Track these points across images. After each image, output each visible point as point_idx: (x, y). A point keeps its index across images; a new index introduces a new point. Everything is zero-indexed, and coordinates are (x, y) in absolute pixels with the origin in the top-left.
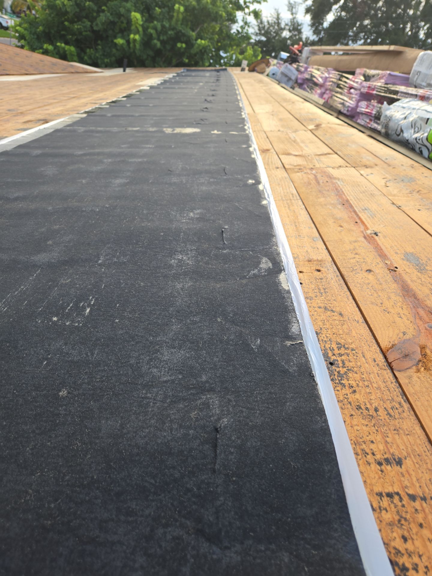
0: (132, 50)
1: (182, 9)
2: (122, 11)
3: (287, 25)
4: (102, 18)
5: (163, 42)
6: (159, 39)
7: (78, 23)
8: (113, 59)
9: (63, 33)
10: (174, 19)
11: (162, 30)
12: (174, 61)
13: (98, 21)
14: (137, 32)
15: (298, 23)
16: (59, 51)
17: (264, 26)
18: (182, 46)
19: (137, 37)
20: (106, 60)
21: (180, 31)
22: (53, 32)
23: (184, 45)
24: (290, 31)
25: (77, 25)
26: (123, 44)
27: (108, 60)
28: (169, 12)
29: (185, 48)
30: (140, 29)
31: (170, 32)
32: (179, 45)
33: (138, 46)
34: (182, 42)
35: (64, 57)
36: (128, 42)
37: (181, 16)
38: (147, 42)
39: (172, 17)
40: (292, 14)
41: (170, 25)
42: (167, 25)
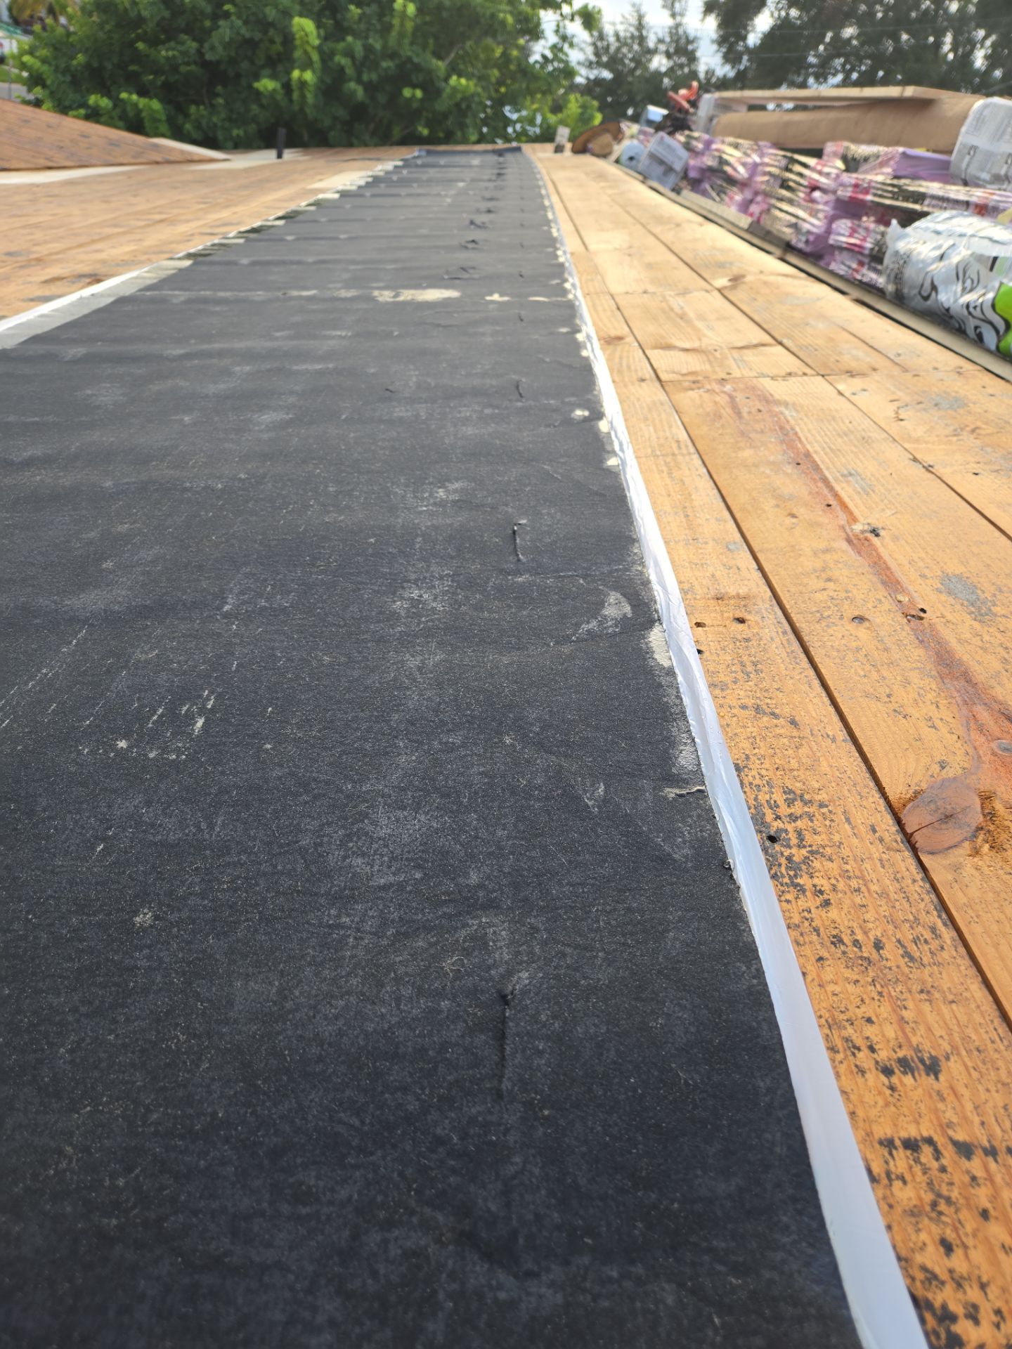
0: (296, 108)
1: (412, 8)
2: (271, 13)
3: (661, 41)
4: (225, 31)
5: (370, 88)
6: (359, 81)
7: (167, 45)
8: (253, 128)
9: (133, 68)
10: (394, 34)
11: (366, 57)
12: (397, 132)
13: (215, 38)
14: (307, 64)
15: (687, 37)
16: (124, 111)
17: (608, 46)
18: (414, 95)
19: (308, 76)
20: (235, 132)
21: (409, 59)
22: (109, 66)
23: (419, 93)
24: (668, 55)
25: (167, 50)
26: (274, 90)
27: (241, 132)
28: (381, 15)
29: (422, 100)
30: (315, 57)
31: (384, 64)
32: (407, 92)
33: (310, 98)
34: (414, 86)
35: (136, 126)
36: (287, 87)
37: (409, 26)
38: (332, 87)
39: (387, 28)
40: (673, 15)
41: (385, 46)
42: (378, 46)
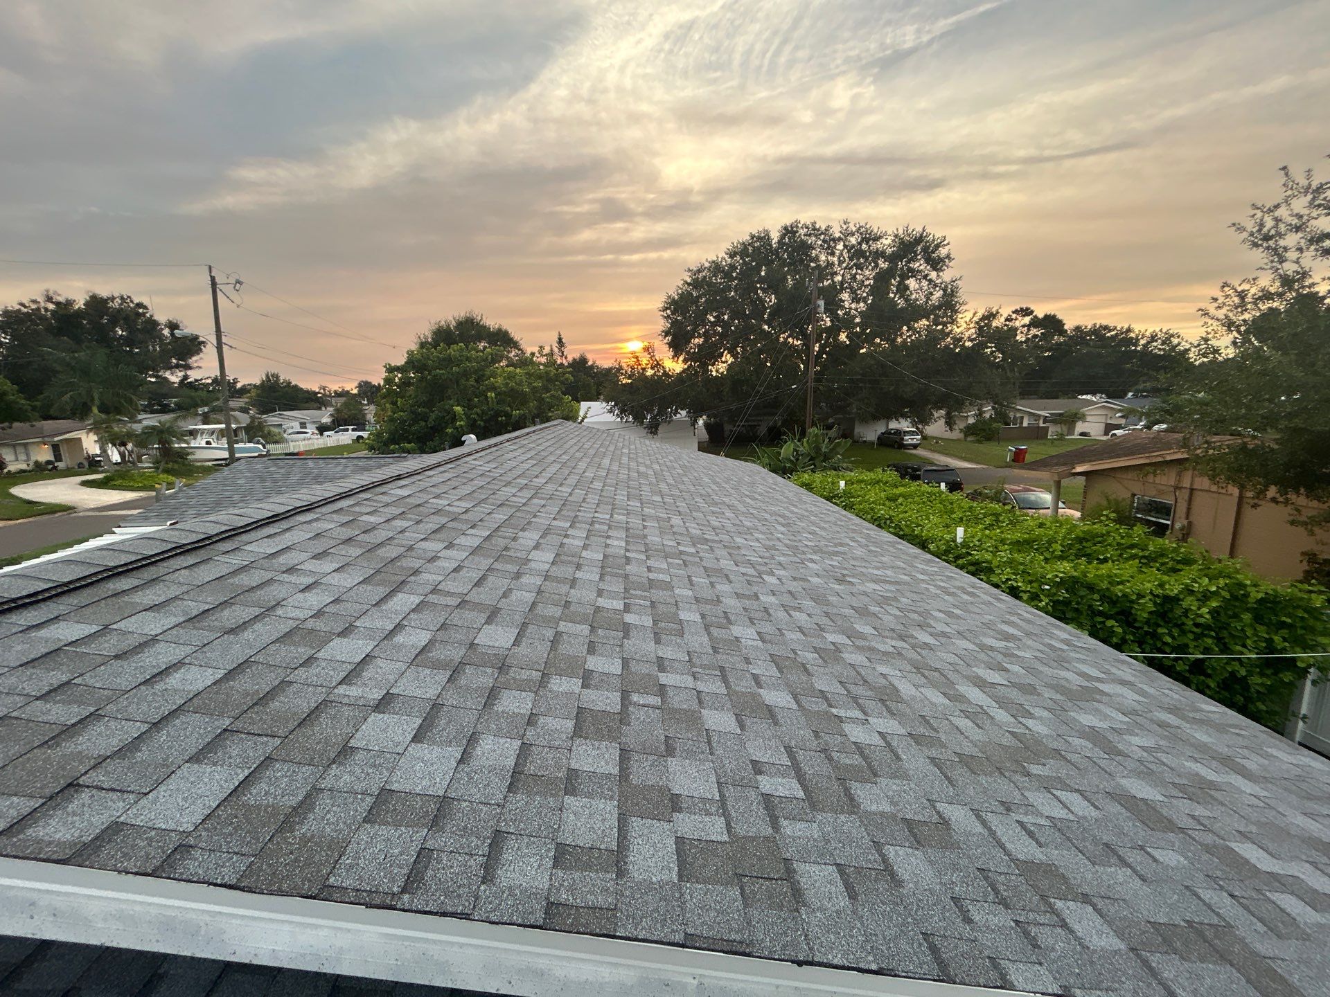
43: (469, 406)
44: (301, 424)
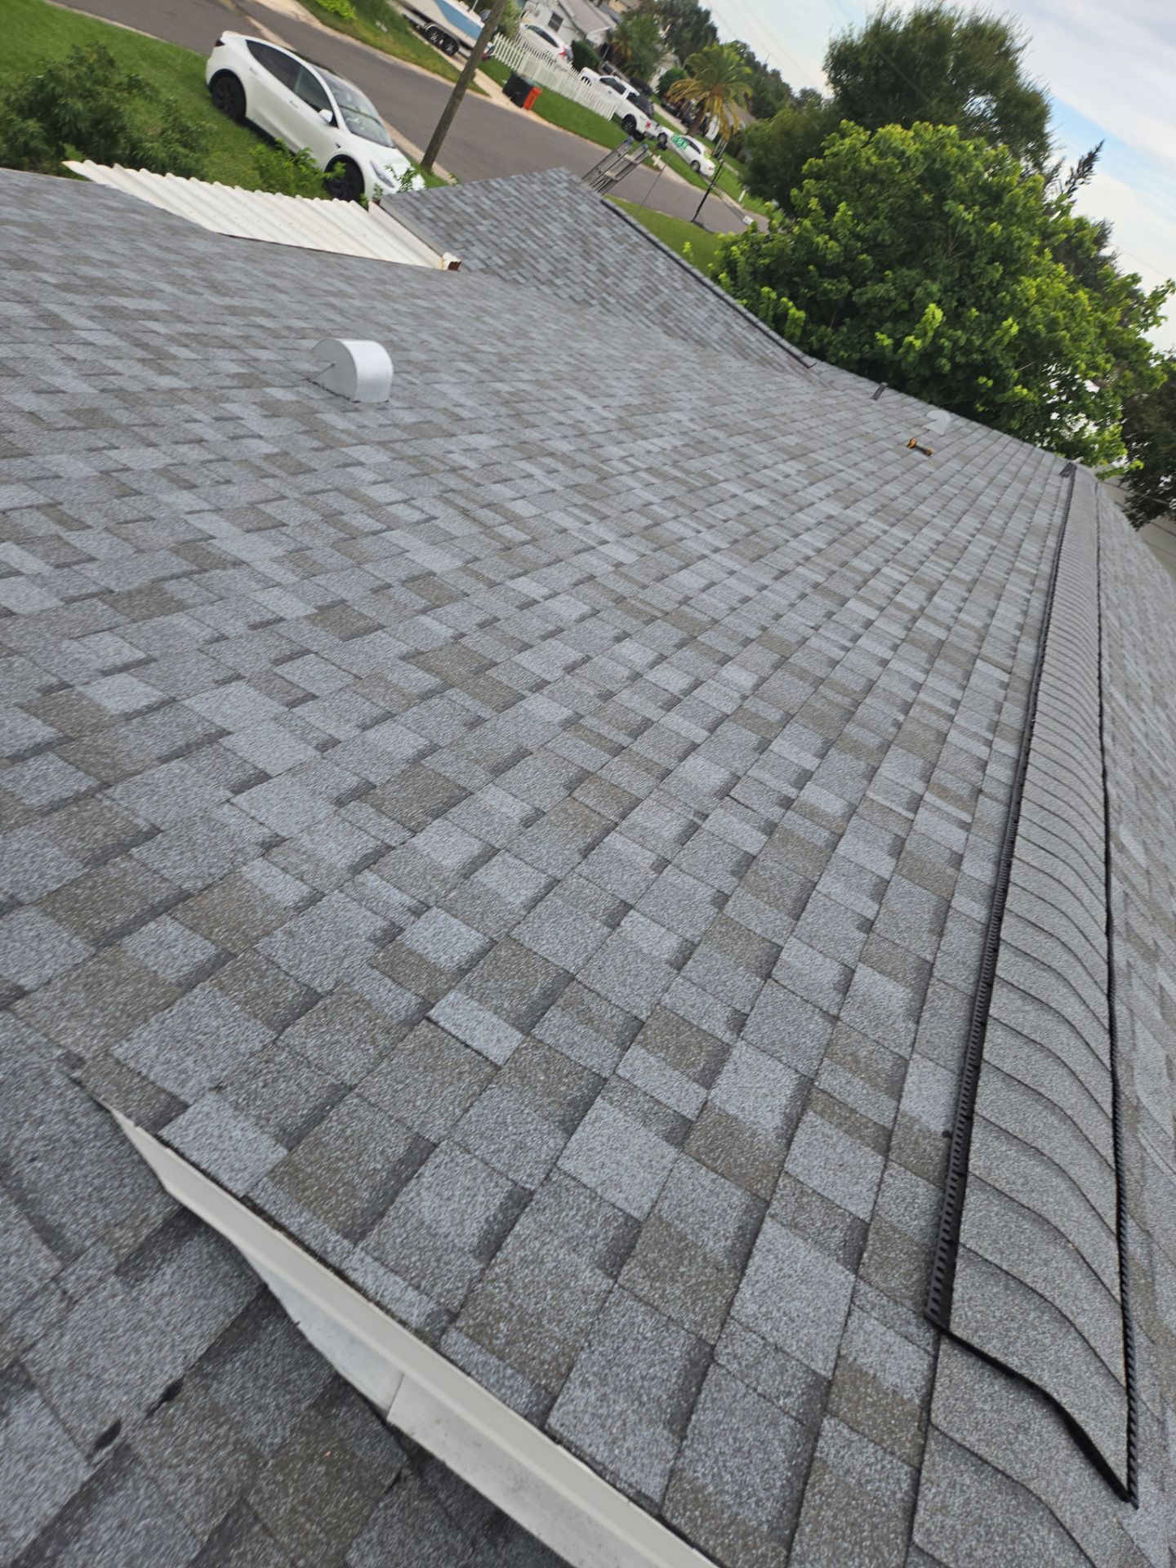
0: (897, 357)
1: (1015, 330)
2: (919, 293)
5: (956, 366)
6: (951, 359)
7: (831, 280)
8: (856, 356)
9: (796, 279)
10: (993, 339)
11: (964, 347)
13: (867, 290)
14: (922, 336)
18: (986, 383)
19: (918, 343)
20: (841, 353)
21: (995, 358)
22: (782, 271)
23: (990, 384)
25: (829, 283)
26: (887, 344)
28: (993, 322)
29: (990, 389)
30: (931, 334)
31: (975, 356)
32: (982, 380)
33: (910, 359)
34: (989, 378)
36: (898, 344)
39: (990, 334)
41: (982, 344)
42: (977, 342)
43: (954, 318)
44: (555, 16)
